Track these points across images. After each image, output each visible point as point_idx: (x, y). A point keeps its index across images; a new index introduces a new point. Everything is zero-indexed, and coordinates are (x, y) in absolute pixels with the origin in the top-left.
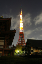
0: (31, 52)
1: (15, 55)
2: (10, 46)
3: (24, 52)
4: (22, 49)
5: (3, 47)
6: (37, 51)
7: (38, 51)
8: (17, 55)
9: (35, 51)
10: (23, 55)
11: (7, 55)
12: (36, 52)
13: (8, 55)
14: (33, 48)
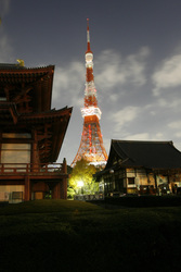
0: (129, 186)
1: (70, 197)
2: (49, 166)
3: (102, 184)
4: (94, 176)
5: (27, 169)
6: (149, 181)
7: (152, 183)
8: (76, 197)
9: (141, 181)
10: (97, 197)
11: (39, 196)
12: (147, 186)
13: (44, 197)
14: (135, 170)
